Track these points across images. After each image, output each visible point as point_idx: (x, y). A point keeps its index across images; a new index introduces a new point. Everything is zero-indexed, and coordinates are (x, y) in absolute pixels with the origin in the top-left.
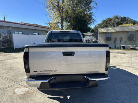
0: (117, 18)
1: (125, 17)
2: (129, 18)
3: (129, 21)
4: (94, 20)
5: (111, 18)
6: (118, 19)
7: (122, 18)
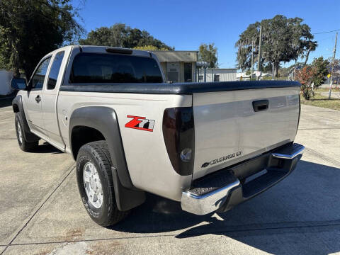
0: (122, 29)
1: (139, 31)
2: (146, 33)
3: (148, 40)
4: (81, 29)
5: (109, 27)
6: (125, 32)
7: (132, 31)
